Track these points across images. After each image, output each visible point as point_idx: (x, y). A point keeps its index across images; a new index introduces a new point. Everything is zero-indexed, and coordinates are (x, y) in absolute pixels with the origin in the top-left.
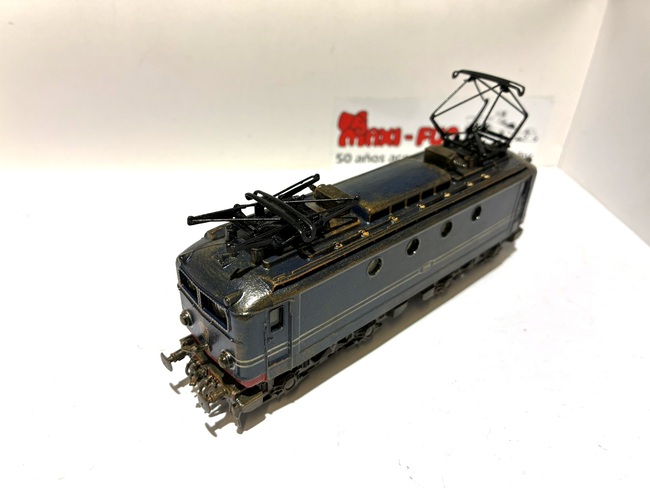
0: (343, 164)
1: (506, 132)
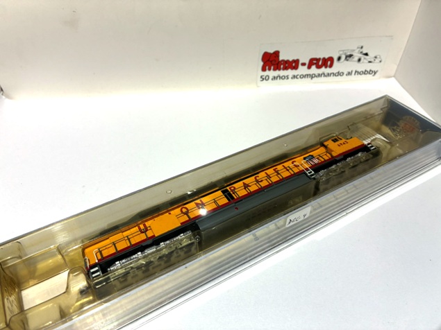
0: (264, 81)
1: (362, 58)
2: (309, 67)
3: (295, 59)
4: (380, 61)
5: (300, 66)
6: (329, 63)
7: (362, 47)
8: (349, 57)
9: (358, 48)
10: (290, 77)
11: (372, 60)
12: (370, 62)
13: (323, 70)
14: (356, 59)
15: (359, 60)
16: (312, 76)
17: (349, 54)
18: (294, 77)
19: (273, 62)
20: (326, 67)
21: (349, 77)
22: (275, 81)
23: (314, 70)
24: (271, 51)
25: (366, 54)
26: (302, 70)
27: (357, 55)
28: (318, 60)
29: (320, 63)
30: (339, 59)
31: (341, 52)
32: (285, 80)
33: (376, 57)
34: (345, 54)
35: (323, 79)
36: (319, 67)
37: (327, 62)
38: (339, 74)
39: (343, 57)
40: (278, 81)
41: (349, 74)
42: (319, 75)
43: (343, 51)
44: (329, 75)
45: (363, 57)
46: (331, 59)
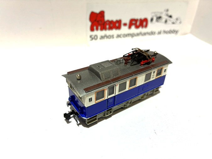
0: (94, 40)
1: (168, 20)
2: (130, 27)
3: (118, 19)
4: (180, 23)
5: (123, 27)
6: (144, 23)
7: (167, 10)
8: (159, 18)
9: (165, 11)
10: (115, 36)
11: (175, 21)
12: (173, 23)
13: (141, 30)
14: (164, 20)
15: (166, 21)
16: (132, 35)
17: (158, 15)
18: (119, 36)
19: (100, 22)
20: (143, 27)
21: (160, 36)
22: (103, 40)
23: (133, 30)
24: (97, 11)
25: (171, 17)
26: (124, 30)
27: (164, 17)
28: (136, 20)
29: (138, 23)
30: (152, 20)
31: (153, 14)
32: (111, 39)
33: (177, 19)
34: (156, 15)
35: (140, 37)
36: (137, 27)
37: (143, 23)
38: (152, 33)
39: (155, 19)
40: (106, 40)
41: (159, 33)
42: (138, 35)
43: (154, 13)
44: (145, 34)
45: (168, 18)
46: (146, 20)
